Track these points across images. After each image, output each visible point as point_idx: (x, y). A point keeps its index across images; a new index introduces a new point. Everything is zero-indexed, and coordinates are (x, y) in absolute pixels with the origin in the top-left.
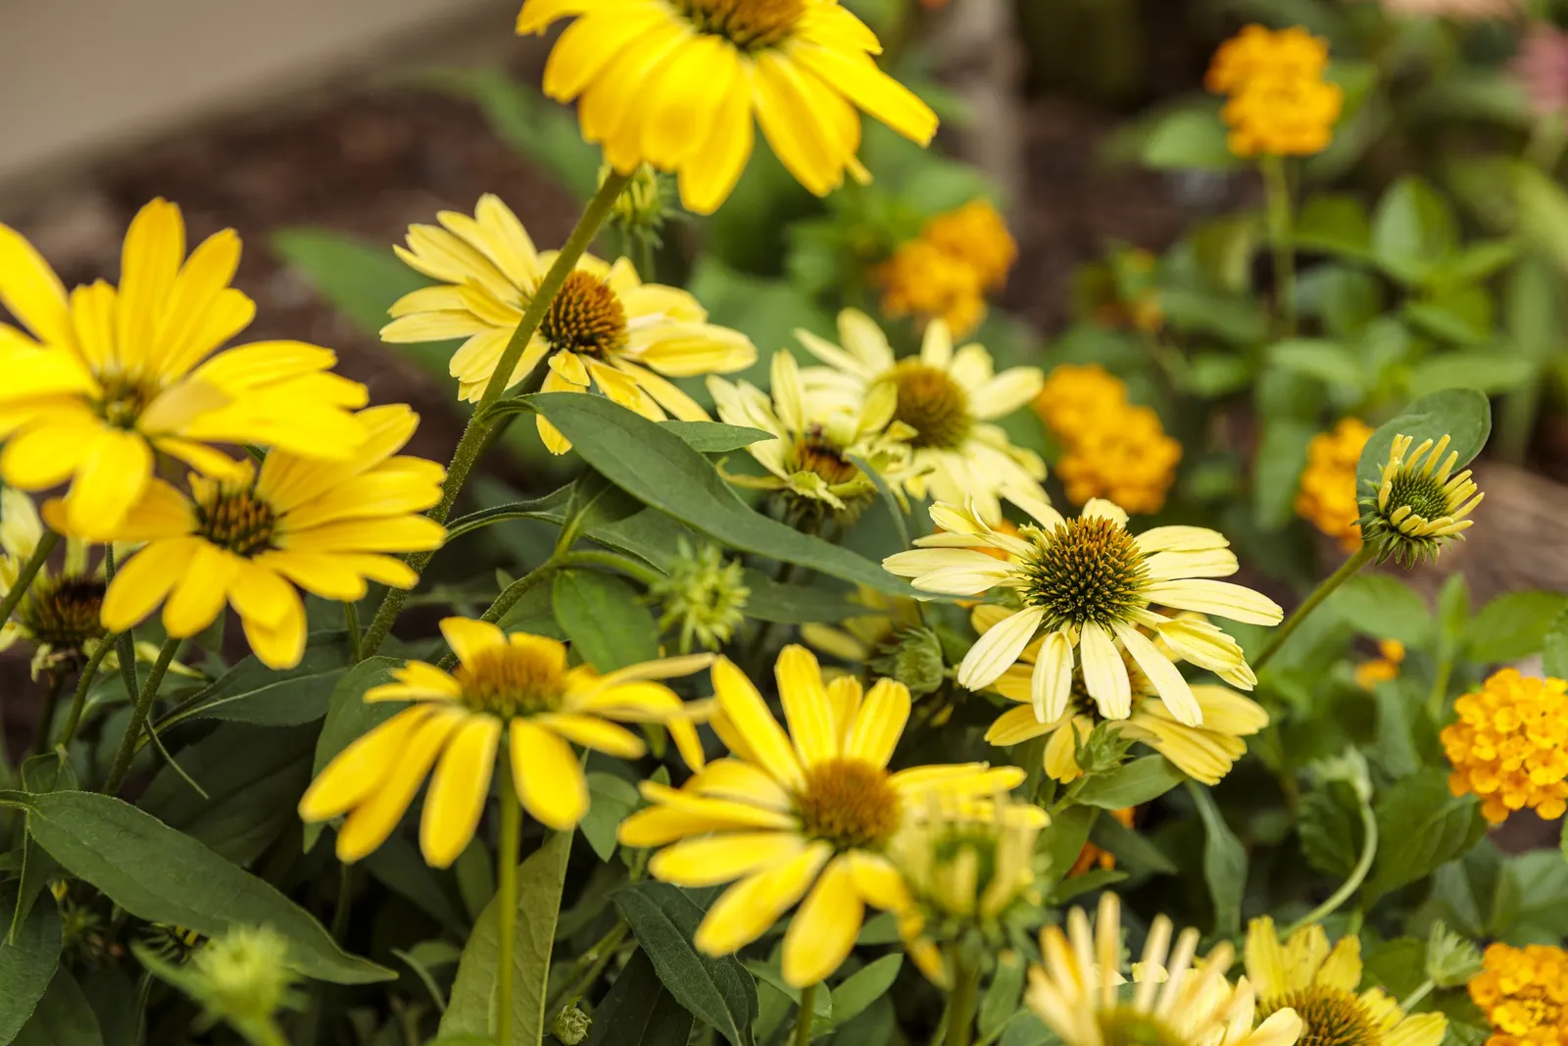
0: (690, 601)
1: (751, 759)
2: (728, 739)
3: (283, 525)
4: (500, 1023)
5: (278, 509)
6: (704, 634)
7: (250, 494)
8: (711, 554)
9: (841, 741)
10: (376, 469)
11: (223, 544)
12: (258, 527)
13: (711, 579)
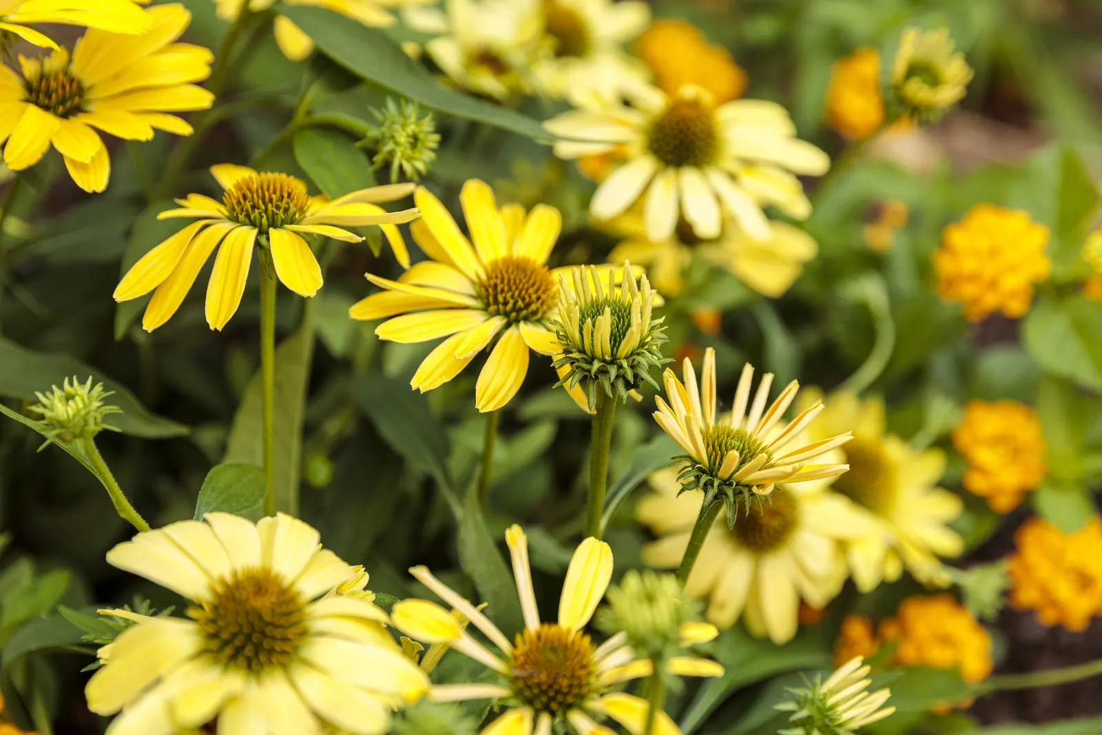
0: (397, 144)
1: (444, 259)
2: (427, 248)
3: (91, 96)
4: (265, 457)
5: (87, 83)
6: (408, 168)
7: (66, 73)
8: (411, 111)
9: (510, 245)
10: (161, 52)
11: (46, 108)
12: (72, 96)
13: (411, 128)
